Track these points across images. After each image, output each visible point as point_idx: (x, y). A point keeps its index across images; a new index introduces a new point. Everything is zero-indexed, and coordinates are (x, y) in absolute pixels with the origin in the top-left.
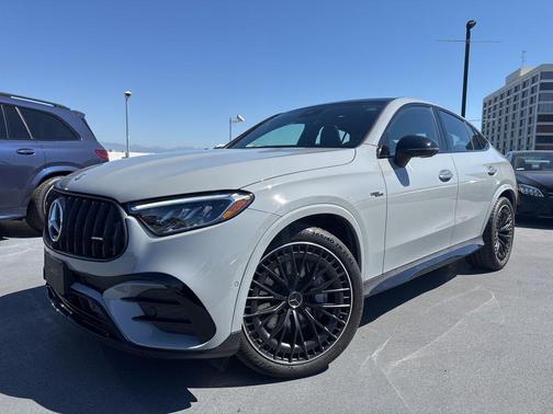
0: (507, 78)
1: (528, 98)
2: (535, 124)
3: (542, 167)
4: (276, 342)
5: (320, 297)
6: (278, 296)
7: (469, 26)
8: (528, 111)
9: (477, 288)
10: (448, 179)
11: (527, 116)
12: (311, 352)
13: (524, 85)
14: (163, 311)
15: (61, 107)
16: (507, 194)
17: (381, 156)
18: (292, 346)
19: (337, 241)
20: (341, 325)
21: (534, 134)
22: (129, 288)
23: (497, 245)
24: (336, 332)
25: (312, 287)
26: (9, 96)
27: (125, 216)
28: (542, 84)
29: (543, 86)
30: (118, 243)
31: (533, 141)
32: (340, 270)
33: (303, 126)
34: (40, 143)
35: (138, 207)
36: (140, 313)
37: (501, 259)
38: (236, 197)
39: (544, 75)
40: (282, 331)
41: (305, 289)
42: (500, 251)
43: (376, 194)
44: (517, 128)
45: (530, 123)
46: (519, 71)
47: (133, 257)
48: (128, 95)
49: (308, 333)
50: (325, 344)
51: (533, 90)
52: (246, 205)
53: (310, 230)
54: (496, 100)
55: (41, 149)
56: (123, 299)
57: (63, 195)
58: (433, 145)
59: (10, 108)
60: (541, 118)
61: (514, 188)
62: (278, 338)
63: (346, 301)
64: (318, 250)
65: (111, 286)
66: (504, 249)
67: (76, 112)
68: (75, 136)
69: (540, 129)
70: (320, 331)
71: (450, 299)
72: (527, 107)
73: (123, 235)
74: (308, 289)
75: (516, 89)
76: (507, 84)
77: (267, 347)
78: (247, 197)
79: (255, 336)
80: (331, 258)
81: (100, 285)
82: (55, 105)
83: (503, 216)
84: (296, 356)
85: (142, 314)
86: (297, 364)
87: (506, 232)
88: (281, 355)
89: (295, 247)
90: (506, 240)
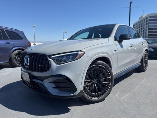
0: (139, 18)
1: (145, 23)
2: (148, 31)
3: (152, 43)
4: (91, 93)
5: (102, 80)
6: (91, 80)
7: (131, 3)
8: (145, 27)
9: (140, 77)
10: (132, 46)
11: (145, 29)
12: (100, 95)
13: (144, 20)
14: (61, 85)
15: (17, 30)
16: (146, 50)
17: (115, 40)
18: (95, 94)
19: (106, 64)
20: (108, 88)
21: (147, 34)
22: (51, 79)
23: (144, 65)
24: (107, 90)
25: (100, 77)
26: (2, 27)
27: (49, 59)
28: (149, 19)
29: (150, 20)
30: (47, 67)
31: (147, 36)
32: (107, 72)
33: (88, 33)
34: (12, 41)
35: (53, 57)
36: (54, 86)
37: (145, 68)
38: (80, 53)
39: (150, 17)
40: (92, 90)
41: (98, 78)
42: (145, 66)
43: (115, 51)
44: (143, 32)
45: (146, 31)
46: (142, 16)
47: (52, 71)
48: (34, 26)
49: (99, 90)
50: (104, 93)
51: (147, 21)
52: (83, 55)
53: (99, 61)
54: (136, 24)
55: (12, 42)
56: (49, 82)
57: (28, 54)
58: (129, 37)
59: (3, 30)
60: (149, 29)
61: (148, 48)
62: (91, 92)
63: (109, 81)
64: (101, 67)
65: (46, 79)
66: (146, 66)
67: (21, 31)
68: (21, 38)
69: (149, 32)
70: (103, 89)
71: (133, 80)
72: (145, 26)
73: (49, 64)
74: (99, 78)
75: (142, 21)
76: (139, 20)
77: (88, 94)
78: (83, 52)
79: (85, 91)
80: (105, 69)
81: (42, 79)
82: (15, 29)
83: (146, 56)
84: (96, 97)
85: (55, 86)
86: (97, 99)
87: (146, 61)
88: (92, 96)
89: (95, 66)
90: (146, 63)
